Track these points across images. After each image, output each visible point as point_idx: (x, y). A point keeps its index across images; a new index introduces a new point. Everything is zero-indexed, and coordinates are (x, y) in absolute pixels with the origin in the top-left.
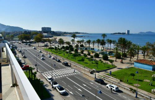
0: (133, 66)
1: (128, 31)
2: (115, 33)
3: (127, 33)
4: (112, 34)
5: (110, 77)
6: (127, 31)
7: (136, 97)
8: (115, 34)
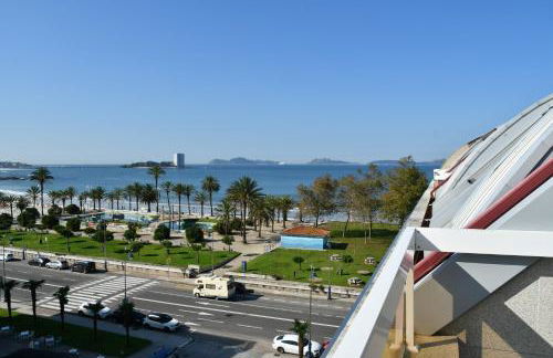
0: (278, 246)
1: (181, 157)
2: (135, 162)
3: (175, 162)
4: (125, 167)
5: (247, 275)
6: (176, 156)
7: (330, 298)
8: (137, 165)
